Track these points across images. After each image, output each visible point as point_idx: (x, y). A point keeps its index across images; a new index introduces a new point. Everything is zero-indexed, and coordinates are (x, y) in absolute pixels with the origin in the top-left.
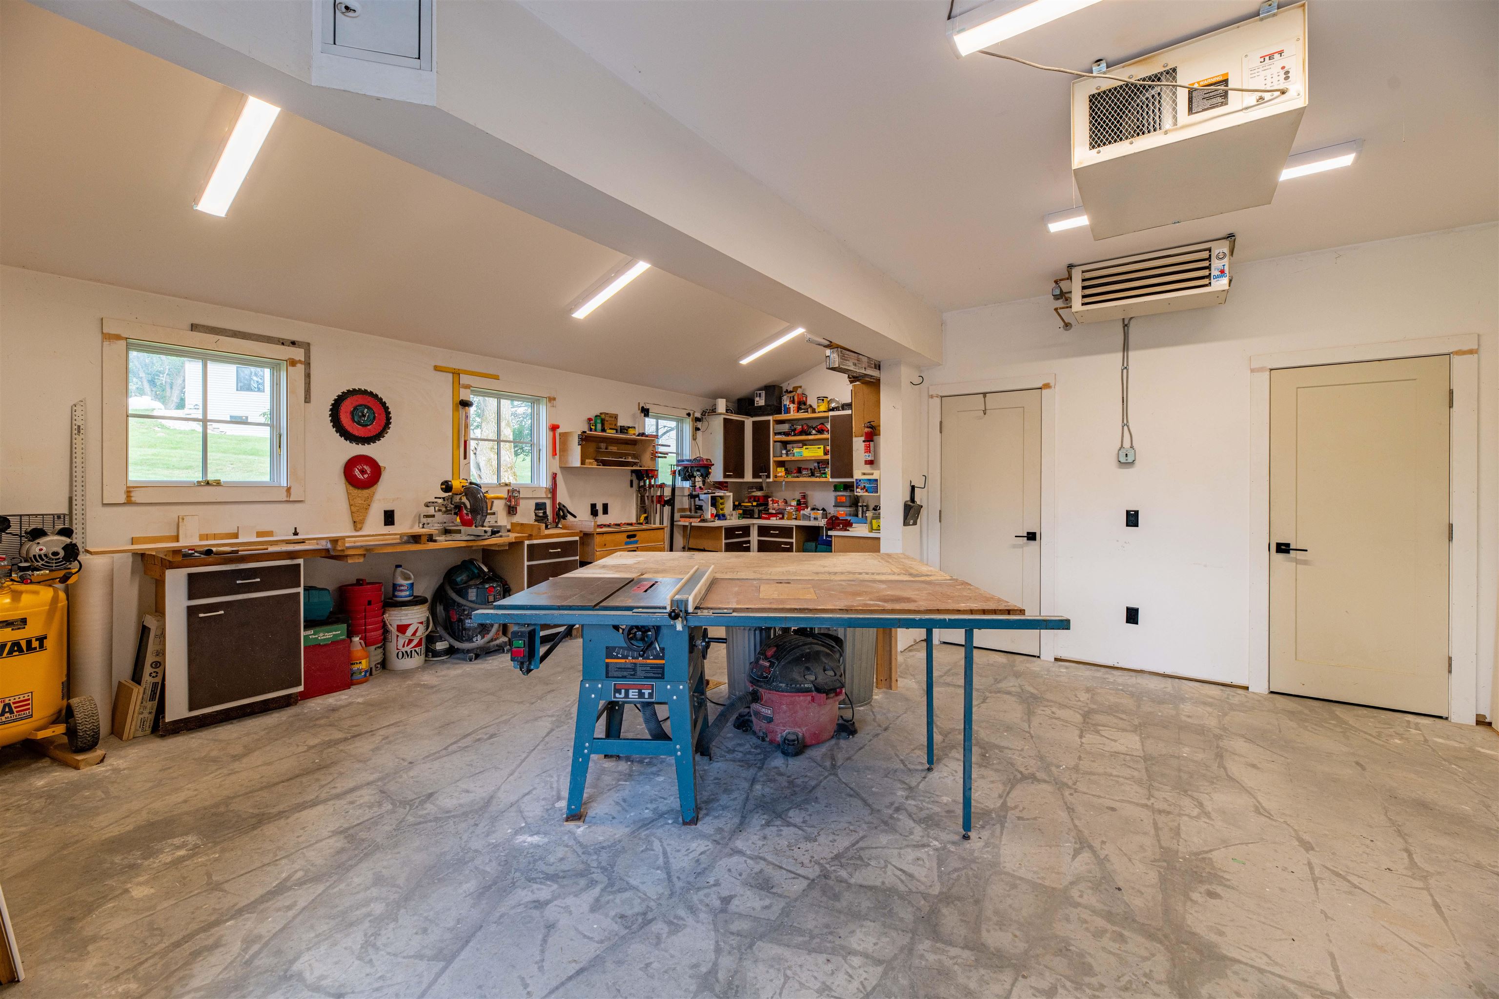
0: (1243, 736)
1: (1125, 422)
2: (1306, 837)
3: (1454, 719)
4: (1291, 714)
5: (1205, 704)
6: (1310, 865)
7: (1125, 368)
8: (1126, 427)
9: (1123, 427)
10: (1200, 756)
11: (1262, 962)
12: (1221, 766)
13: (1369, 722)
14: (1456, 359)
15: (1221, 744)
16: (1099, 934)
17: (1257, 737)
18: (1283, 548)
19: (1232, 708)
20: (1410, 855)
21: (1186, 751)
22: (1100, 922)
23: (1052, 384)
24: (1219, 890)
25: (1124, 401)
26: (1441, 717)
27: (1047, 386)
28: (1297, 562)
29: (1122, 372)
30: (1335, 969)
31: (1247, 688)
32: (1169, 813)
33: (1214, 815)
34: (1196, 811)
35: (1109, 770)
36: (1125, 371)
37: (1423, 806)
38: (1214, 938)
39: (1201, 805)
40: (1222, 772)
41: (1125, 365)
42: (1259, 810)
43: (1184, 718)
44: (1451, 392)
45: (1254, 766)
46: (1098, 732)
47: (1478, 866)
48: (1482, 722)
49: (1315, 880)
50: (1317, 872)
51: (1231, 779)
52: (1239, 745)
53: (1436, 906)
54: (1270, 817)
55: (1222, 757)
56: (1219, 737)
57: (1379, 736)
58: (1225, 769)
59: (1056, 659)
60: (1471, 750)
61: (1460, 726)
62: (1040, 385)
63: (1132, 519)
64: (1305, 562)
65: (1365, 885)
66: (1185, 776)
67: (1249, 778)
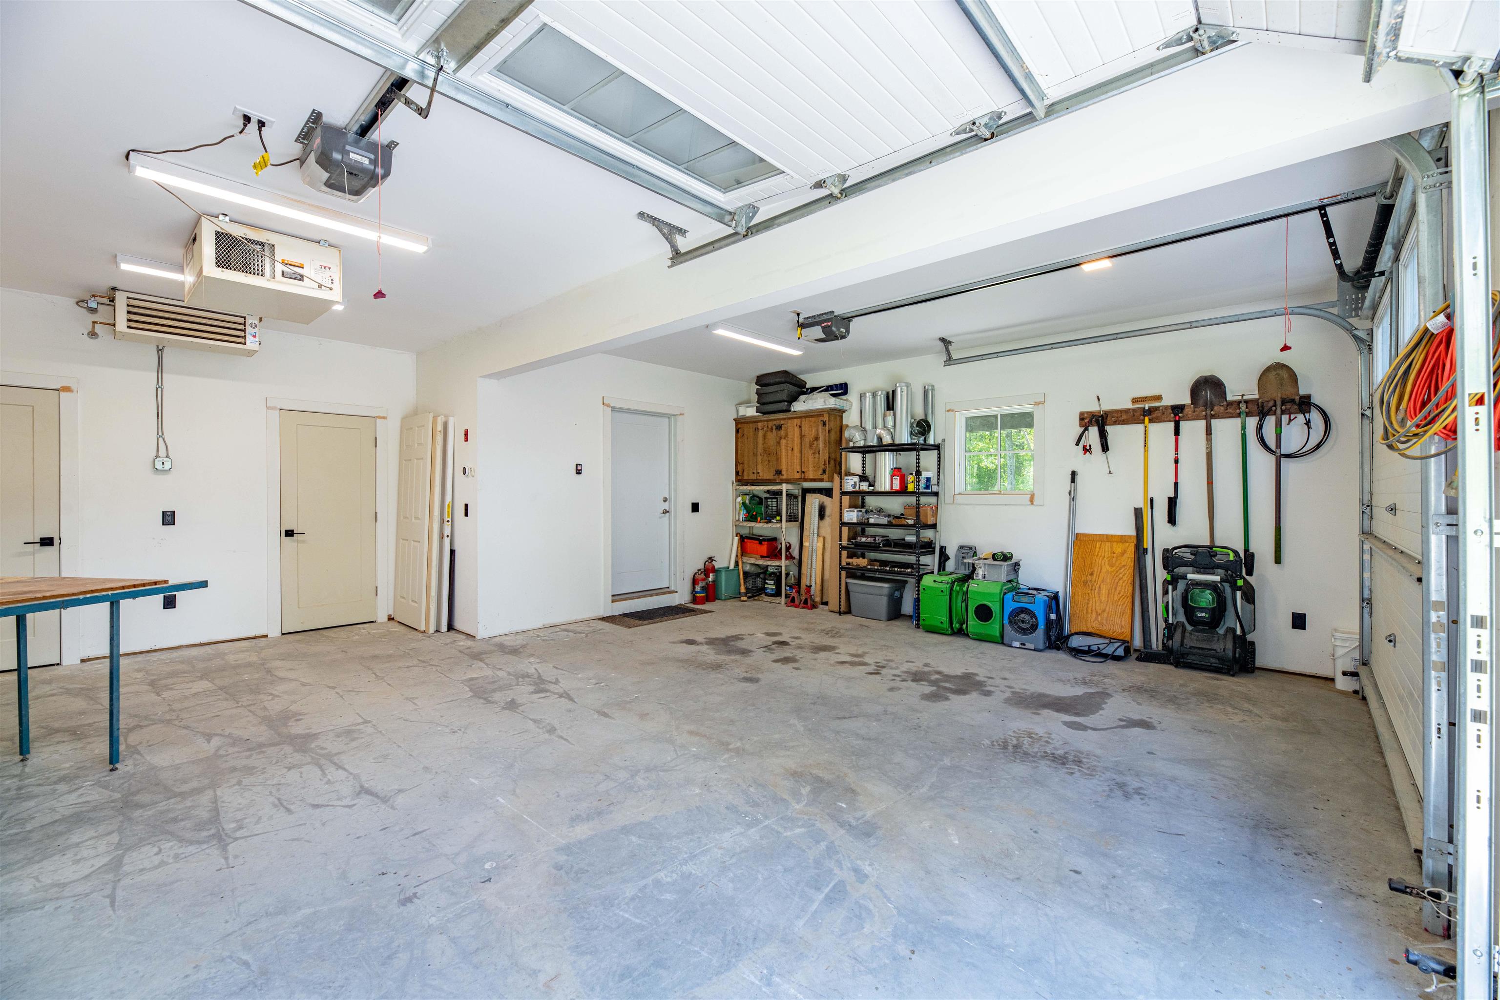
0: (277, 659)
1: (160, 434)
2: (332, 685)
3: (379, 621)
4: (298, 641)
5: (242, 651)
6: (337, 693)
7: (159, 387)
8: (161, 439)
9: (158, 439)
10: (257, 676)
11: (332, 728)
12: (272, 675)
13: (342, 633)
14: (378, 420)
15: (266, 666)
16: (248, 757)
17: (285, 657)
18: (289, 533)
19: (262, 648)
20: (375, 674)
21: (246, 677)
22: (248, 753)
23: (74, 387)
24: (301, 717)
25: (159, 416)
26: (372, 622)
27: (67, 389)
28: (298, 541)
29: (157, 390)
30: (360, 716)
31: (267, 636)
32: (254, 704)
33: (281, 695)
34: (270, 698)
35: (198, 702)
36: (159, 390)
37: (375, 657)
38: (307, 731)
39: (271, 694)
40: (275, 678)
41: (160, 385)
42: (304, 685)
43: (233, 663)
44: (376, 438)
45: (291, 669)
46: (171, 689)
47: (399, 667)
48: (391, 619)
49: (342, 697)
50: (341, 694)
51: (281, 679)
52: (278, 663)
53: (389, 684)
54: (310, 684)
55: (270, 671)
56: (263, 664)
57: (348, 637)
58: (276, 676)
59: (83, 661)
60: (388, 631)
61: (381, 623)
62: (58, 387)
63: (168, 518)
64: (303, 542)
65: (361, 690)
66: (254, 687)
67: (291, 675)
